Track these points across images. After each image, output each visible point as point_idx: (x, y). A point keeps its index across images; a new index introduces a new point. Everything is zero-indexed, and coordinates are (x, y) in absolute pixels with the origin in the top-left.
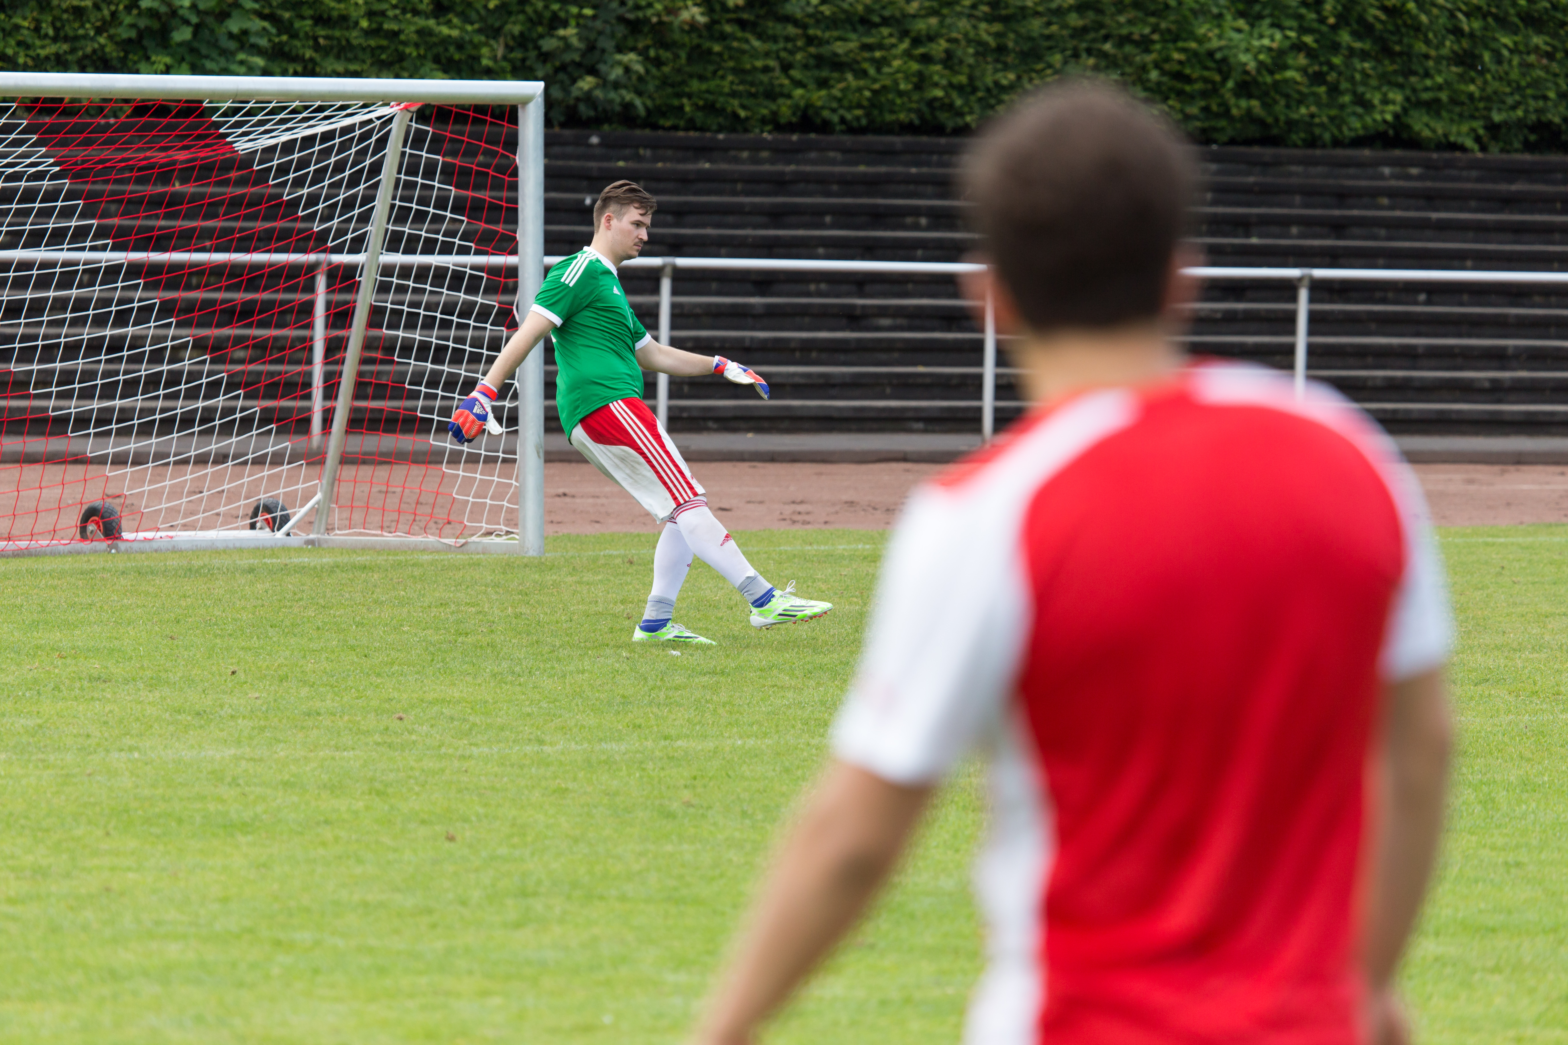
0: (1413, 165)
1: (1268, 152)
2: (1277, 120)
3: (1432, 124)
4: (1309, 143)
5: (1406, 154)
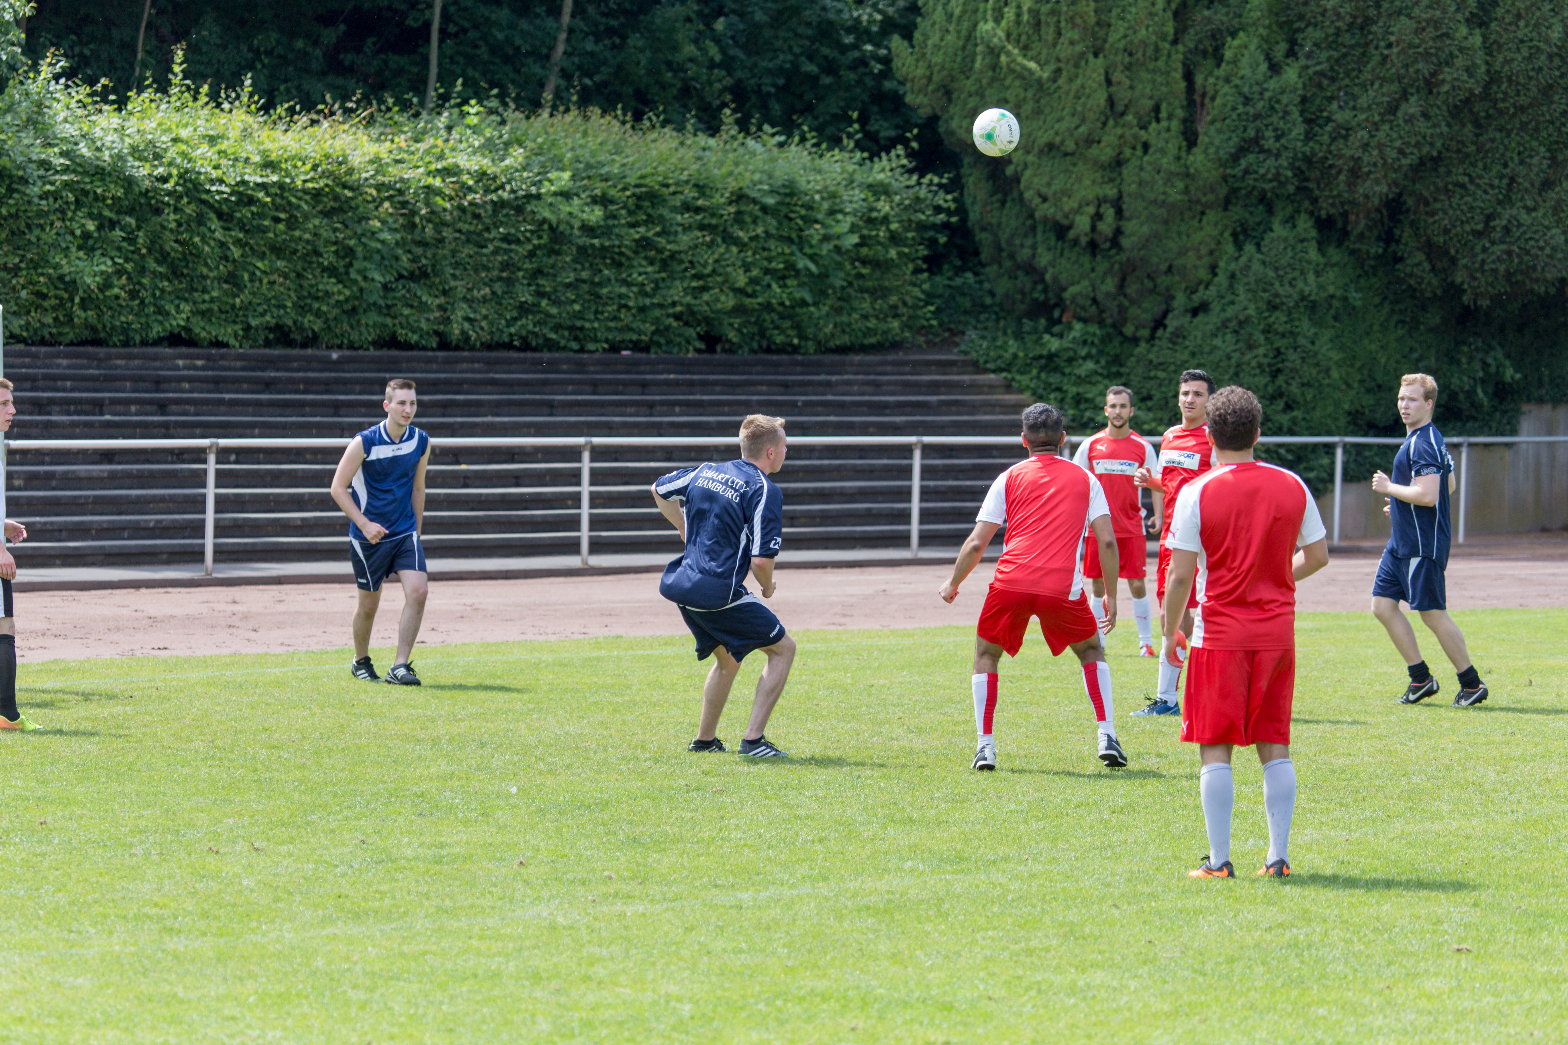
0: (198, 358)
1: (101, 351)
2: (104, 326)
3: (208, 327)
4: (126, 344)
5: (192, 350)
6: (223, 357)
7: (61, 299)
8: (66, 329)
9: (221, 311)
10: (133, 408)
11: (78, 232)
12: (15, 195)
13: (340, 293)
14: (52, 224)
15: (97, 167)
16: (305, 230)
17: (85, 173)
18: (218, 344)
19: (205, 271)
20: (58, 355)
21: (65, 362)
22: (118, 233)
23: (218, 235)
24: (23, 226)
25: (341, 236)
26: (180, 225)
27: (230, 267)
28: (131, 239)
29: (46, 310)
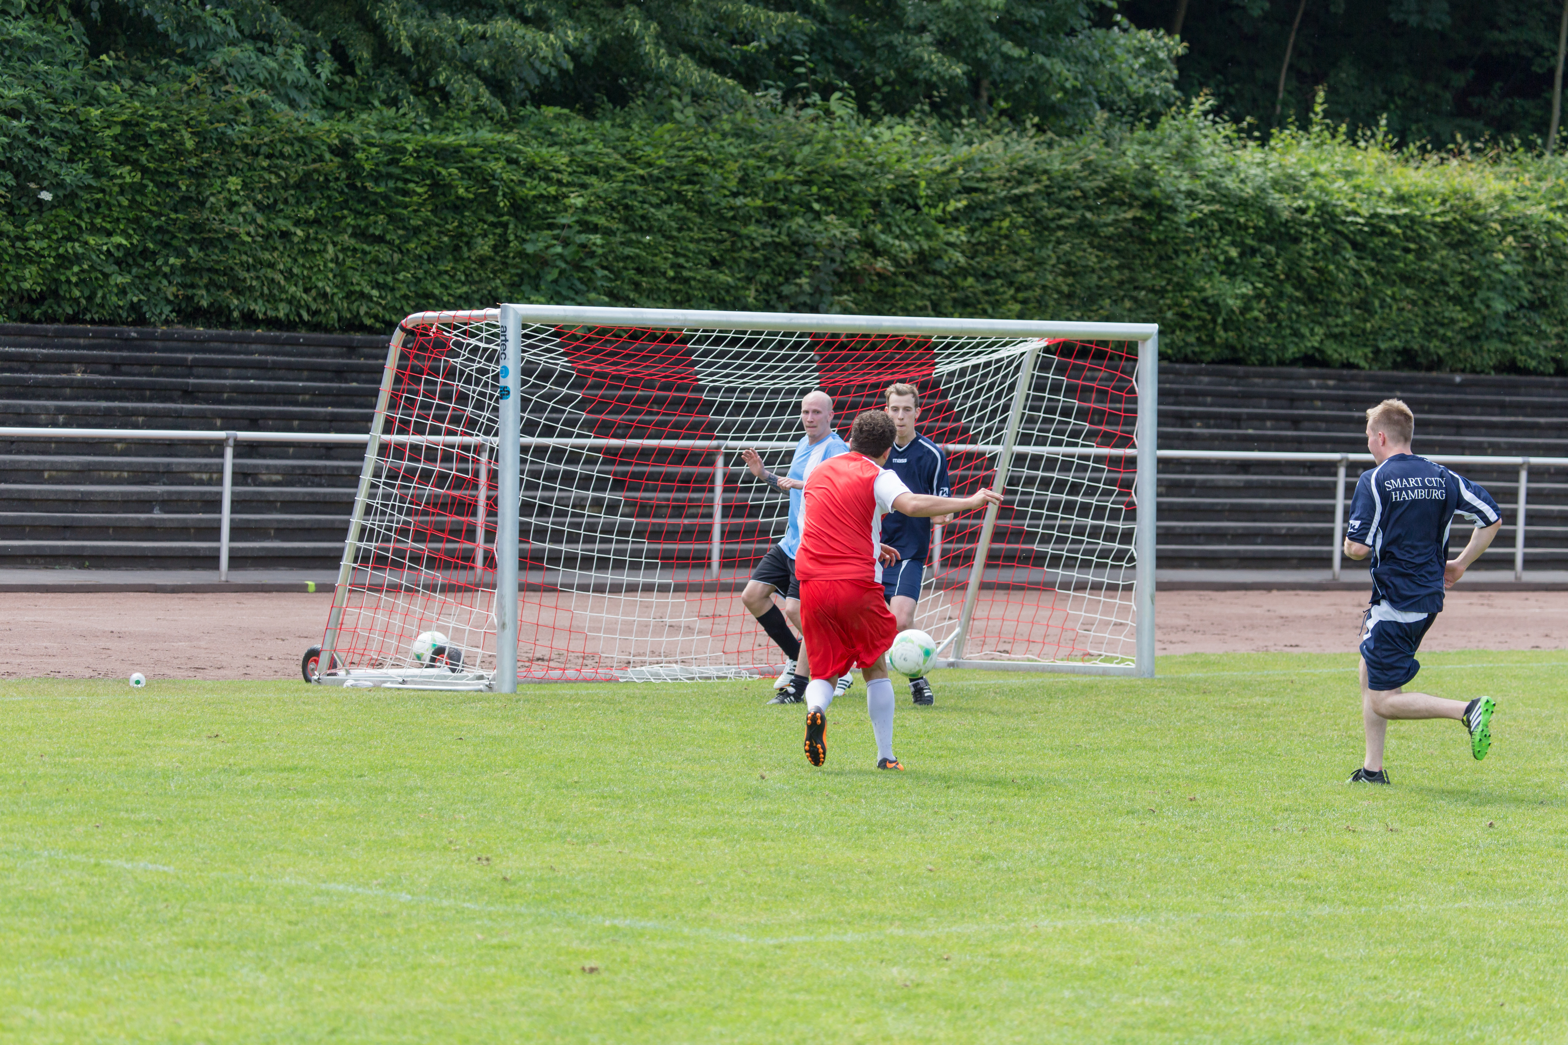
0: (1330, 378)
1: (1240, 369)
2: (1244, 347)
3: (1340, 350)
4: (1264, 363)
5: (1324, 371)
6: (1353, 378)
7: (1204, 320)
8: (1208, 348)
9: (1352, 335)
10: (1269, 424)
11: (1222, 258)
12: (1165, 222)
13: (1464, 320)
14: (1198, 250)
15: (1241, 198)
16: (1433, 261)
17: (1230, 204)
18: (1349, 365)
19: (1338, 296)
20: (1199, 373)
21: (1206, 379)
22: (1259, 259)
23: (1352, 263)
24: (1170, 252)
25: (1466, 267)
26: (1316, 253)
27: (1362, 294)
28: (1270, 266)
29: (1189, 330)
